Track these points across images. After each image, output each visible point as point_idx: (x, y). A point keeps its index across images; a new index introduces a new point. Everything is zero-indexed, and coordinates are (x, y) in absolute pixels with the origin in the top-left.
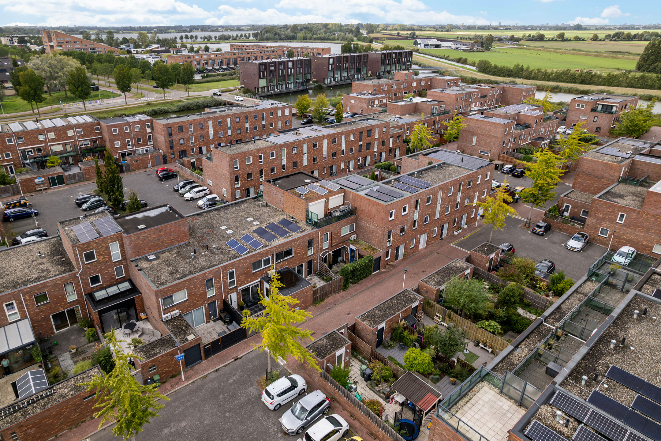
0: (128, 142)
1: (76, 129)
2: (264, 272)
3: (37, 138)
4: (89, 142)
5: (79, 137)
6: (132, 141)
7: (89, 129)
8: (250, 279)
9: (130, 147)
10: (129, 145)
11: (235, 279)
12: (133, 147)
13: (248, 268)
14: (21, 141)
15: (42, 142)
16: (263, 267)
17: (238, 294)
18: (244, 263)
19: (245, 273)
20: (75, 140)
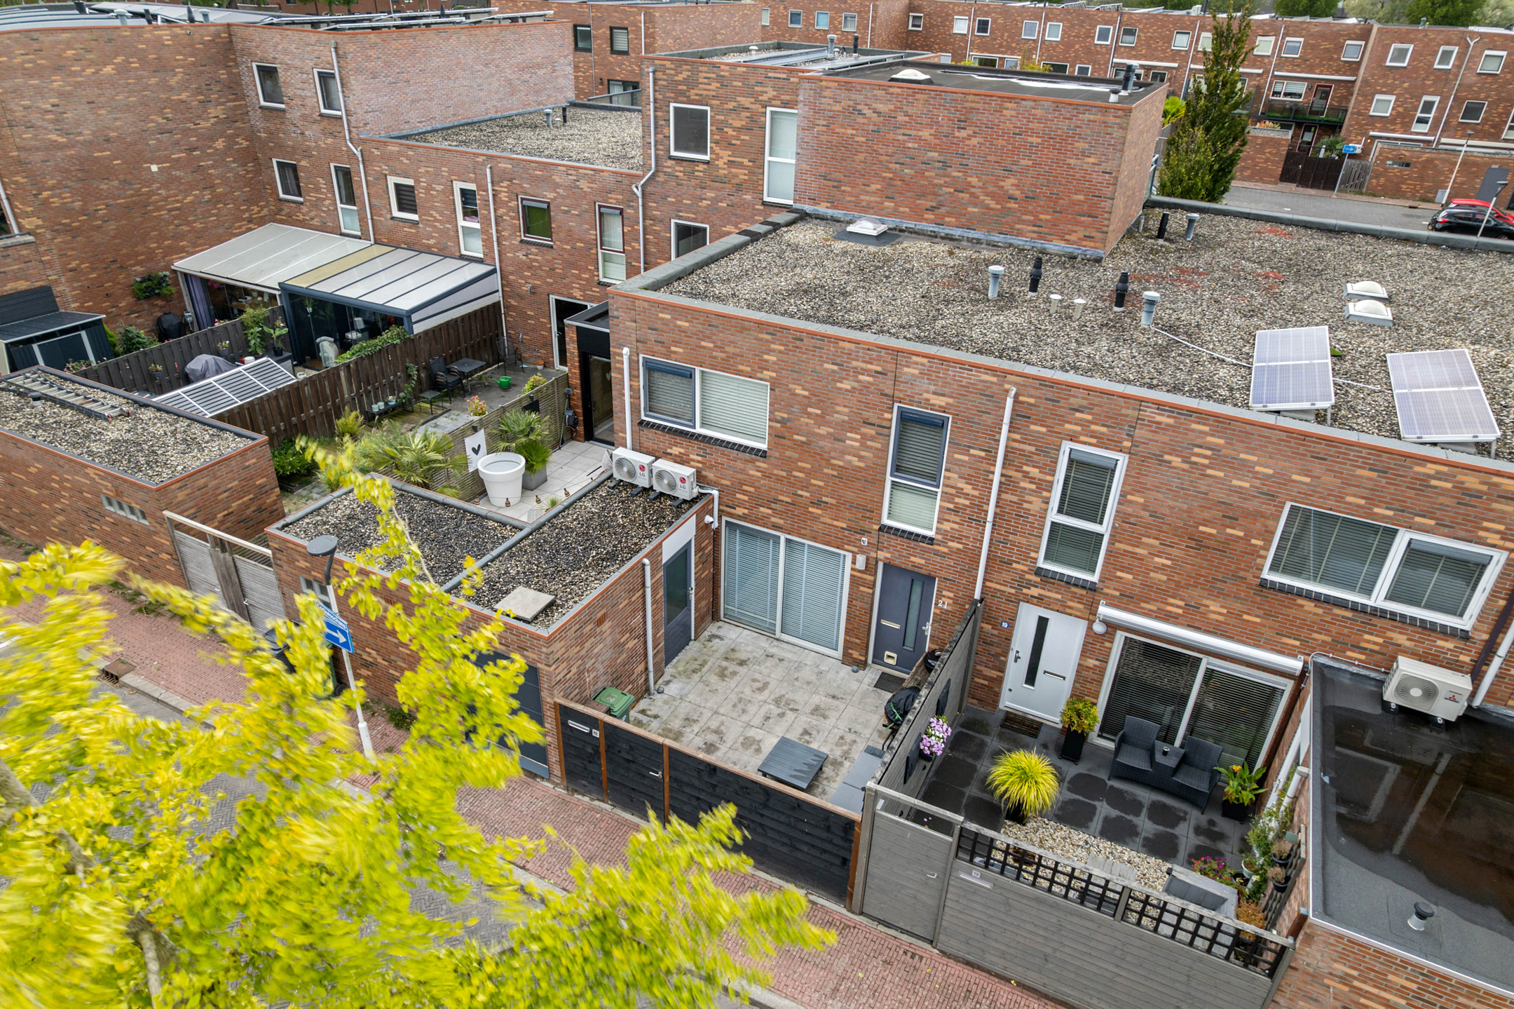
0: (1428, 107)
1: (1286, 34)
2: (1372, 640)
3: (1169, 40)
4: (1301, 88)
5: (1282, 63)
6: (1441, 109)
7: (1326, 45)
8: (1215, 608)
9: (1424, 128)
10: (1422, 121)
11: (1104, 529)
12: (1433, 130)
13: (1232, 520)
14: (1130, 41)
15: (1175, 55)
16: (1378, 599)
17: (1094, 645)
18: (1218, 459)
19: (1199, 543)
20: (1266, 72)
